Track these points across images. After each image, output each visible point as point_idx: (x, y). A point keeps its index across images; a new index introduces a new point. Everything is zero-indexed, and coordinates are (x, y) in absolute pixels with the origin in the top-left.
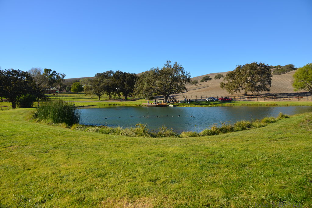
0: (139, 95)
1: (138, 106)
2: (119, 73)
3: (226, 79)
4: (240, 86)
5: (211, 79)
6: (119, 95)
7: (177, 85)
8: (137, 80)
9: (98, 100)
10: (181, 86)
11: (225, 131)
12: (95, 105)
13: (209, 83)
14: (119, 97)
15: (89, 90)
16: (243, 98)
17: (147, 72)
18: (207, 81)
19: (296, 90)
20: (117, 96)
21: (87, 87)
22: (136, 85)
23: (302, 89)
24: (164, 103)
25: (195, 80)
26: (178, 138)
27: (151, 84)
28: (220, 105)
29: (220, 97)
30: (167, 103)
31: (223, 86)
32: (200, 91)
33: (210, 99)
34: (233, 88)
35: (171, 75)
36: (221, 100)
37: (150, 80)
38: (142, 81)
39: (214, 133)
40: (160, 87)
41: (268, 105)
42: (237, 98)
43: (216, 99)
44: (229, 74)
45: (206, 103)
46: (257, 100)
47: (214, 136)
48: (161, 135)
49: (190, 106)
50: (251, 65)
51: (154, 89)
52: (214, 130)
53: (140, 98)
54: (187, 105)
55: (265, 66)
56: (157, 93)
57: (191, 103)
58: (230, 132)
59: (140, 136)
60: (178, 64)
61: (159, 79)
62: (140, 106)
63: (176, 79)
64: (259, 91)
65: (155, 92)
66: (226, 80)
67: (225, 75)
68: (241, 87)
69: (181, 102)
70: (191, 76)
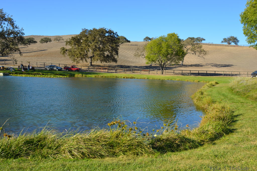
19: (148, 63)
33: (51, 68)
34: (78, 55)
43: (59, 68)
44: (74, 38)
46: (108, 72)
50: (100, 30)
66: (69, 45)
70: (24, 34)
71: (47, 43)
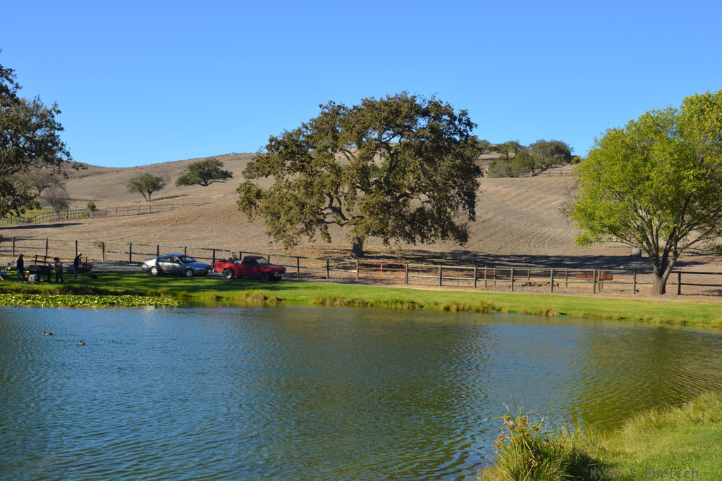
4: (330, 207)
16: (345, 268)
19: (586, 241)
23: (614, 238)
31: (251, 203)
33: (169, 264)
36: (226, 272)
41: (453, 309)
42: (314, 265)
43: (196, 266)
45: (147, 283)
46: (407, 282)
50: (386, 104)
55: (453, 117)
64: (418, 237)
68: (337, 211)
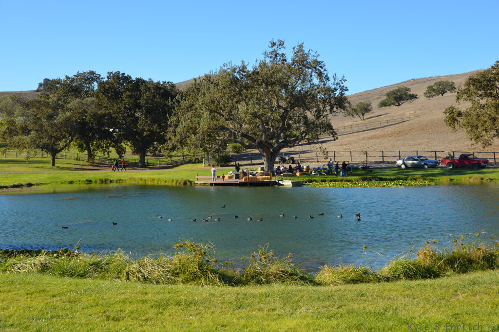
0: (186, 149)
1: (182, 185)
2: (119, 79)
3: (465, 96)
5: (413, 97)
6: (121, 151)
7: (306, 118)
8: (178, 102)
9: (50, 165)
10: (317, 122)
11: (464, 264)
12: (37, 184)
13: (406, 109)
14: (121, 157)
15: (17, 134)
17: (208, 78)
18: (399, 105)
20: (113, 154)
21: (12, 123)
22: (175, 118)
24: (263, 174)
25: (363, 101)
26: (311, 288)
27: (221, 115)
28: (445, 179)
29: (445, 155)
30: (273, 175)
31: (454, 120)
32: (378, 137)
33: (411, 162)
34: (487, 124)
35: (285, 86)
36: (449, 164)
37: (219, 102)
38: (193, 105)
39: (428, 273)
40: (250, 123)
43: (430, 162)
44: (475, 80)
45: (398, 173)
47: (428, 281)
48: (256, 279)
49: (345, 184)
51: (231, 132)
52: (428, 262)
53: (188, 159)
54: (335, 181)
56: (242, 143)
57: (348, 175)
58: (483, 268)
59: (187, 281)
60: (306, 52)
61: (246, 99)
62: (188, 184)
63: (301, 100)
65: (236, 142)
66: (465, 100)
67: (460, 83)
69: (318, 171)
70: (347, 90)
71: (444, 95)
